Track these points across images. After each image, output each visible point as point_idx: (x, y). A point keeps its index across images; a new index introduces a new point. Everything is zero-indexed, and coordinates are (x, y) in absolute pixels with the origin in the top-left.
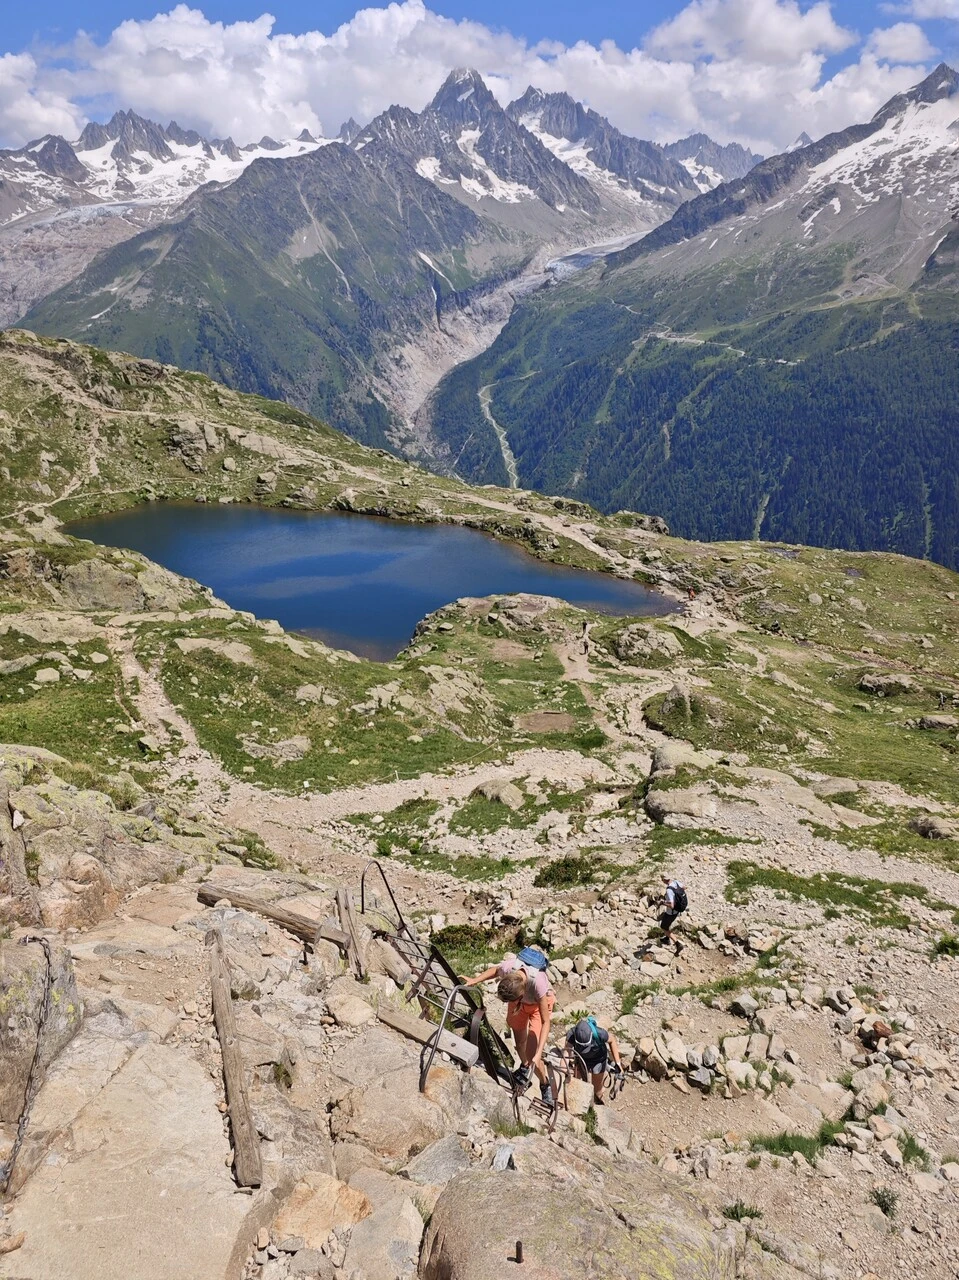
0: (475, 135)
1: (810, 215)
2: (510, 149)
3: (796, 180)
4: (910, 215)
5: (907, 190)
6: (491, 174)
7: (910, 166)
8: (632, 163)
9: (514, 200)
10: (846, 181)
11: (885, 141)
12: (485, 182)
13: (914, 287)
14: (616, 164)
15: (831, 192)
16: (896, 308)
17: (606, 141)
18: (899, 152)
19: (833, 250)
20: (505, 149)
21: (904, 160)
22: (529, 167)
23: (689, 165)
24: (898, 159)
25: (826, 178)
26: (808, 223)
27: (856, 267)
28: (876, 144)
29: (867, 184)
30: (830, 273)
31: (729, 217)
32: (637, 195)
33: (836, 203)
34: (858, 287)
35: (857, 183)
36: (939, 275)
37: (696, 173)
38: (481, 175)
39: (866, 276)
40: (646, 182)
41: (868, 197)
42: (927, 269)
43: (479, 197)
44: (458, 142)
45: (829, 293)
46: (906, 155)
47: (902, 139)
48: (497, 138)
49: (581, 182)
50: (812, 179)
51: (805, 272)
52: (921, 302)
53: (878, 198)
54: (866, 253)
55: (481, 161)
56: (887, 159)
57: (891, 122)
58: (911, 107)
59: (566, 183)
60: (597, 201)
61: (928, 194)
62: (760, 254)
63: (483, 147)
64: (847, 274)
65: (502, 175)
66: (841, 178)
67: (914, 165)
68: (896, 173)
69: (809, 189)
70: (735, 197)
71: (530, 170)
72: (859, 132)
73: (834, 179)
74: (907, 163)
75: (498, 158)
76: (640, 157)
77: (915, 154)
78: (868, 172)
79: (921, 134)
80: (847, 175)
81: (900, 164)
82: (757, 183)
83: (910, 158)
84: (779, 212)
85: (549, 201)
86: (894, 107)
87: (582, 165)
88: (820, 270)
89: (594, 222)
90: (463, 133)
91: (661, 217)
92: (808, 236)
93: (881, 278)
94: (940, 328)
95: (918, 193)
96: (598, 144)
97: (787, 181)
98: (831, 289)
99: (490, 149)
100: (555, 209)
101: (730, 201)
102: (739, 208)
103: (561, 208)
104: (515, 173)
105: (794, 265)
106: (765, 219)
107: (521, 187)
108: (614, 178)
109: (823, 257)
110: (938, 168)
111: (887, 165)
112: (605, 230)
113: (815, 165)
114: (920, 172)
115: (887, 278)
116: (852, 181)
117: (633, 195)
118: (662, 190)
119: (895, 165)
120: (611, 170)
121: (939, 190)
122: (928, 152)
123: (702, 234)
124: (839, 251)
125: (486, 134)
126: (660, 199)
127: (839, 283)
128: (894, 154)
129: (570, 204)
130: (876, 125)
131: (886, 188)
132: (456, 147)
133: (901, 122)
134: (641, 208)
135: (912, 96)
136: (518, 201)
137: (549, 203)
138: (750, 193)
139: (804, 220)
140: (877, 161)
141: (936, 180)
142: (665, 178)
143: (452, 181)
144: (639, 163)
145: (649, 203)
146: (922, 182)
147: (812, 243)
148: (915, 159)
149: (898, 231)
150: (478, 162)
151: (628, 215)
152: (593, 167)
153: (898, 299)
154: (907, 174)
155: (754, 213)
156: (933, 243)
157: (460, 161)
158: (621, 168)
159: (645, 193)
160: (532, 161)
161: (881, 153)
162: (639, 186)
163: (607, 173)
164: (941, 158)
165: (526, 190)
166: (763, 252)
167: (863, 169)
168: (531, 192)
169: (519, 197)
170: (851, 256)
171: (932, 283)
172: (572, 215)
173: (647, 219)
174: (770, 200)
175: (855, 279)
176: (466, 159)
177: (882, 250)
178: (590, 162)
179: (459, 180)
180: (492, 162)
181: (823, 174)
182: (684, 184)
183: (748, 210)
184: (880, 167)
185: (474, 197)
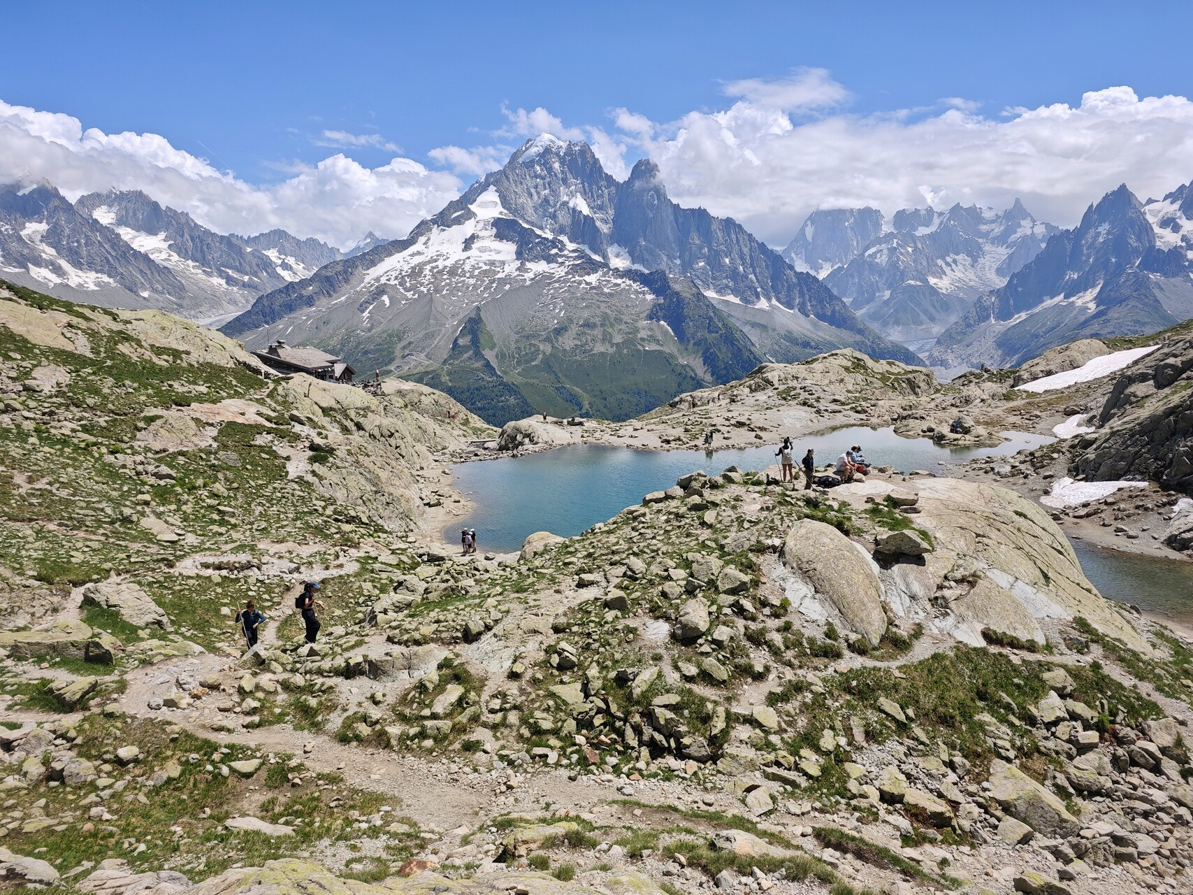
0: (43, 227)
1: (366, 308)
2: (83, 241)
3: (354, 280)
4: (440, 309)
5: (437, 291)
6: (63, 263)
7: (437, 272)
8: (215, 254)
9: (92, 287)
10: (392, 282)
11: (419, 253)
12: (58, 270)
13: (445, 362)
14: (199, 255)
15: (381, 291)
16: (433, 378)
17: (187, 236)
18: (429, 262)
19: (385, 335)
20: (78, 241)
21: (433, 268)
22: (106, 259)
23: (272, 254)
24: (429, 267)
25: (377, 280)
26: (366, 314)
27: (404, 348)
28: (413, 255)
29: (408, 285)
30: (385, 353)
31: (301, 309)
32: (223, 282)
33: (385, 298)
34: (407, 363)
35: (401, 284)
36: (461, 353)
37: (279, 262)
38: (52, 264)
39: (412, 355)
40: (230, 272)
41: (409, 295)
42: (453, 349)
43: (51, 285)
44: (22, 233)
45: (385, 368)
46: (434, 264)
47: (430, 253)
48: (67, 231)
49: (164, 271)
50: (367, 279)
51: (366, 353)
52: (449, 373)
53: (416, 296)
54: (409, 337)
55: (52, 251)
56: (421, 266)
57: (422, 239)
58: (435, 229)
59: (148, 272)
60: (182, 288)
61: (451, 293)
62: (329, 338)
63: (52, 238)
64: (398, 353)
65: (77, 264)
66: (388, 280)
67: (441, 272)
68: (428, 277)
69: (365, 287)
70: (304, 293)
71: (108, 261)
72: (401, 245)
73: (383, 280)
74: (435, 270)
75: (70, 249)
76: (220, 249)
77: (441, 264)
78: (408, 276)
79: (444, 250)
80: (393, 278)
81: (430, 271)
82: (322, 282)
83: (437, 267)
84: (342, 305)
85: (132, 289)
86: (422, 228)
87: (164, 256)
88: (377, 351)
89: (181, 306)
90: (27, 225)
91: (247, 301)
92: (366, 324)
93: (423, 355)
94: (463, 392)
95: (444, 292)
96: (178, 237)
97: (347, 281)
98: (386, 365)
99: (60, 240)
100: (139, 296)
101: (301, 297)
102: (310, 302)
103: (145, 294)
104: (92, 263)
105: (357, 347)
106: (332, 310)
107: (99, 275)
108: (198, 267)
109: (379, 340)
110: (457, 275)
111: (421, 271)
112: (193, 312)
113: (368, 269)
114: (445, 277)
115: (426, 356)
116: (396, 282)
117: (218, 281)
118: (246, 278)
119: (427, 272)
120: (194, 260)
121: (458, 291)
122: (449, 263)
123: (279, 321)
124: (390, 336)
125: (54, 227)
126: (244, 285)
127: (391, 360)
128: (425, 263)
129: (154, 290)
130: (411, 242)
131: (422, 288)
132: (20, 239)
133: (429, 239)
134: (226, 293)
135: (434, 221)
136: (97, 288)
137: (131, 290)
138: (317, 290)
139: (363, 311)
140: (413, 268)
141: (456, 283)
142: (248, 268)
143: (17, 270)
144: (221, 256)
145: (235, 289)
146: (447, 284)
147: (370, 330)
148: (441, 267)
149: (431, 321)
150: (48, 252)
151: (214, 300)
152: (175, 257)
153: (434, 371)
154: (436, 279)
155: (323, 304)
156: (457, 330)
157: (26, 251)
158: (204, 258)
159: (230, 280)
160: (109, 253)
161: (417, 262)
162: (221, 274)
163: (190, 263)
164: (458, 268)
165: (105, 278)
166: (331, 337)
167: (404, 273)
168: (111, 280)
169: (97, 284)
170: (400, 340)
171: (457, 359)
172: (157, 300)
173: (233, 302)
174: (335, 295)
175: (404, 357)
176: (32, 250)
177: (421, 335)
178: (172, 253)
179: (27, 269)
180: (65, 252)
181: (375, 276)
182: (267, 272)
183: (317, 303)
184: (416, 272)
185: (47, 284)
